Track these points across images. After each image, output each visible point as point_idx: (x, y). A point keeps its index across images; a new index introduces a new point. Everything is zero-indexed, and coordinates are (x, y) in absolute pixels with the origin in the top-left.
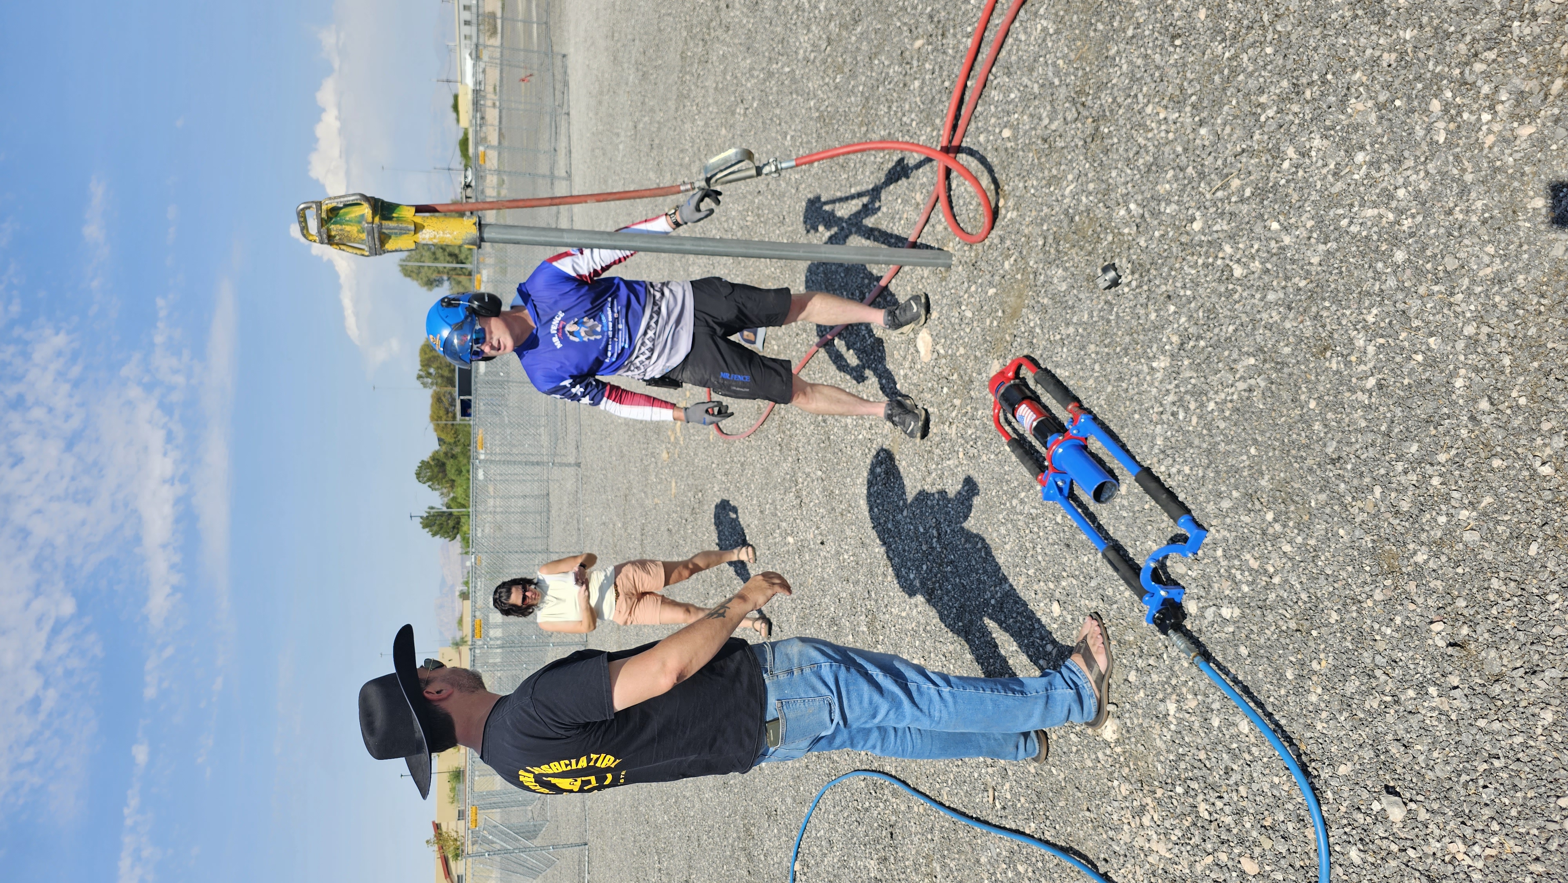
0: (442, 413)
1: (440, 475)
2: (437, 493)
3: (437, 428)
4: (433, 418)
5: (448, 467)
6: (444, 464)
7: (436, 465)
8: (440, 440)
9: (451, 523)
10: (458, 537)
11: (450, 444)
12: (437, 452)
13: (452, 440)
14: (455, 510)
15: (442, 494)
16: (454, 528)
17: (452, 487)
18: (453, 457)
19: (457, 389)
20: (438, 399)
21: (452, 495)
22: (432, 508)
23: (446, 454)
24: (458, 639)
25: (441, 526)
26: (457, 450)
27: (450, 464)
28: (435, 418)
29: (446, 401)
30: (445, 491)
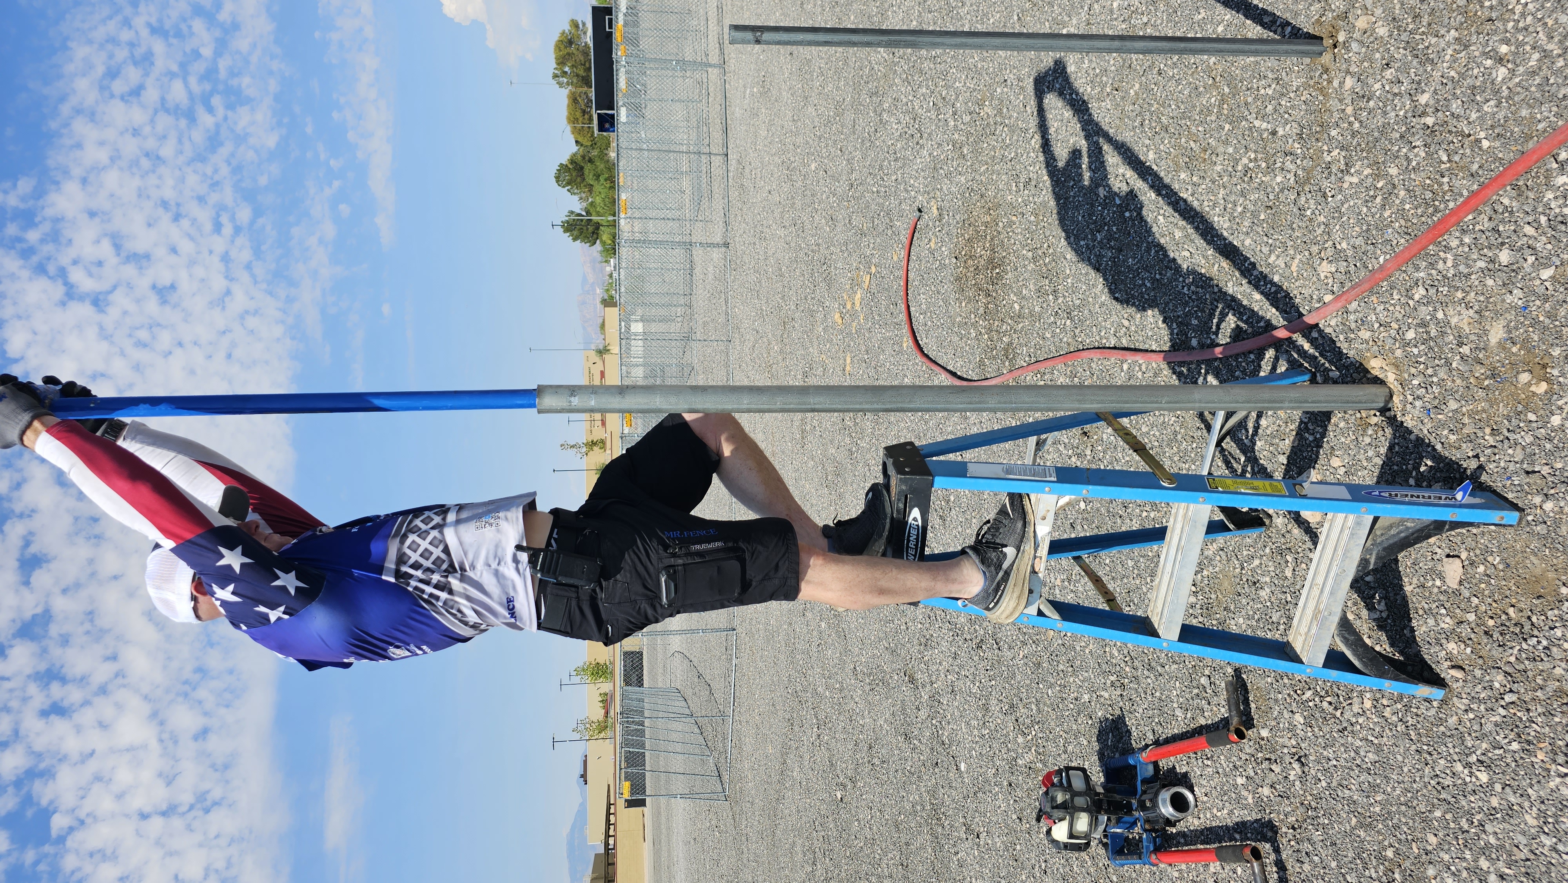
0: (578, 114)
1: (579, 179)
2: (576, 198)
3: (575, 131)
4: (569, 119)
5: (586, 172)
6: (582, 168)
7: (575, 169)
8: (577, 142)
9: (591, 229)
10: (598, 241)
11: (586, 146)
12: (574, 155)
13: (589, 143)
14: (595, 218)
15: (581, 199)
16: (593, 233)
17: (590, 191)
18: (590, 161)
19: (593, 89)
20: (574, 100)
21: (590, 200)
22: (572, 212)
23: (583, 157)
24: (601, 347)
25: (581, 231)
26: (595, 153)
27: (588, 167)
28: (572, 120)
29: (582, 102)
30: (584, 195)
